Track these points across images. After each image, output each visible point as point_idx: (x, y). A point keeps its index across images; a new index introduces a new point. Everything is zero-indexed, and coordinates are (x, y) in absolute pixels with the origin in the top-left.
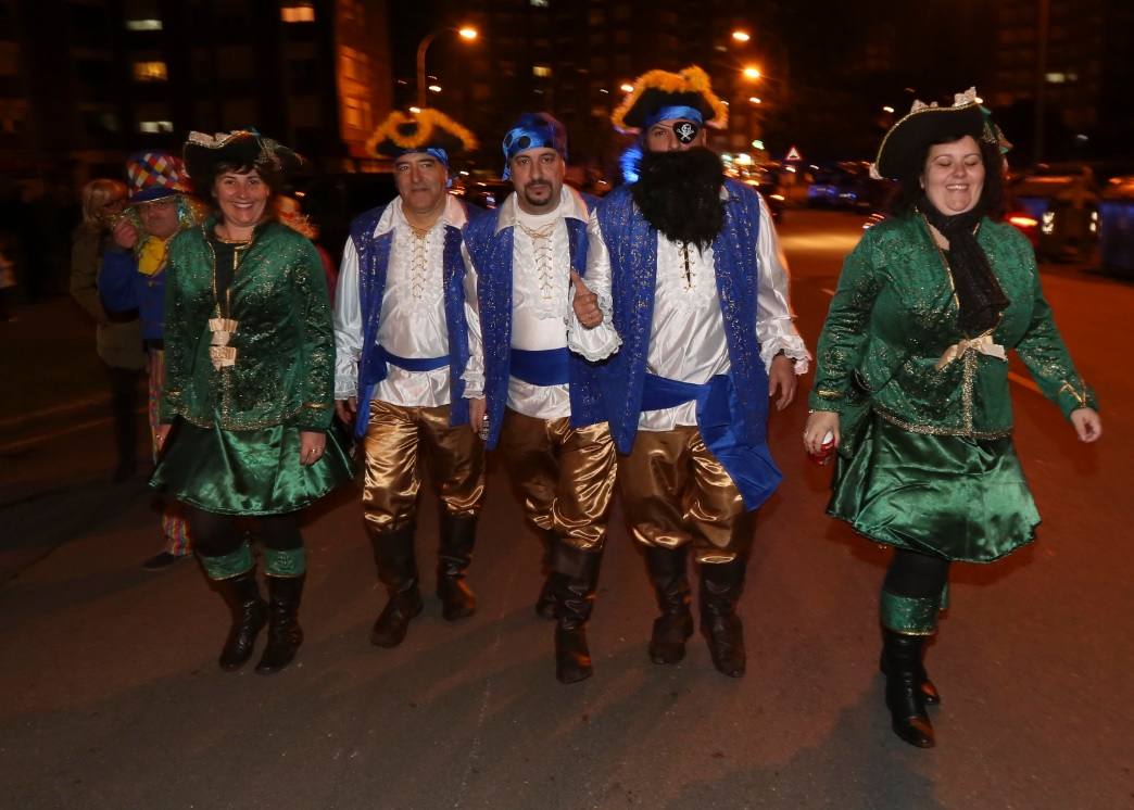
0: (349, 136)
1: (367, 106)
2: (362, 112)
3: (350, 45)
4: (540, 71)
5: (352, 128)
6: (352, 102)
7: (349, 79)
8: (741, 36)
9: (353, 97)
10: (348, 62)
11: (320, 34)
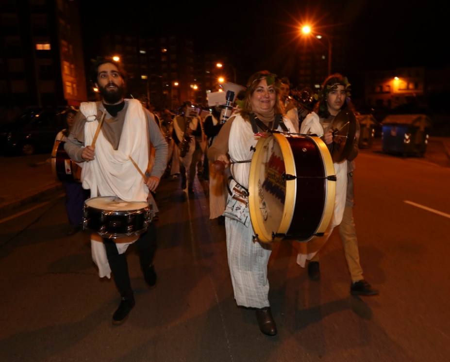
0: (67, 97)
1: (75, 86)
2: (73, 88)
3: (67, 61)
4: (143, 77)
5: (69, 94)
6: (68, 84)
7: (66, 74)
8: (219, 65)
9: (68, 81)
10: (66, 68)
11: (54, 55)
